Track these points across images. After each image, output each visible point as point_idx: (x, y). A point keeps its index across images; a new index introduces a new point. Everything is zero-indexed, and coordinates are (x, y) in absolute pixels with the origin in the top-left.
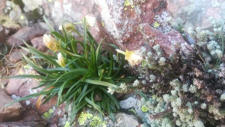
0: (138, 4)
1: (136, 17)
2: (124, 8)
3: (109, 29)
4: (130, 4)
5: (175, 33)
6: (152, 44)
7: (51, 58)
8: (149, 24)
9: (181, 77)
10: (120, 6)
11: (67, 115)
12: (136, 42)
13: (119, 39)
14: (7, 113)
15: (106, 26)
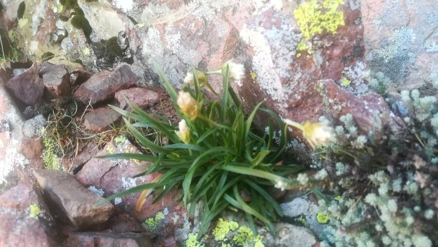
0: (320, 48)
1: (313, 69)
2: (297, 54)
3: (264, 85)
4: (307, 47)
5: (375, 96)
6: (338, 112)
7: (166, 128)
8: (333, 81)
9: (390, 168)
10: (290, 51)
11: (193, 223)
12: (310, 107)
13: (281, 101)
14: (89, 217)
15: (258, 79)
